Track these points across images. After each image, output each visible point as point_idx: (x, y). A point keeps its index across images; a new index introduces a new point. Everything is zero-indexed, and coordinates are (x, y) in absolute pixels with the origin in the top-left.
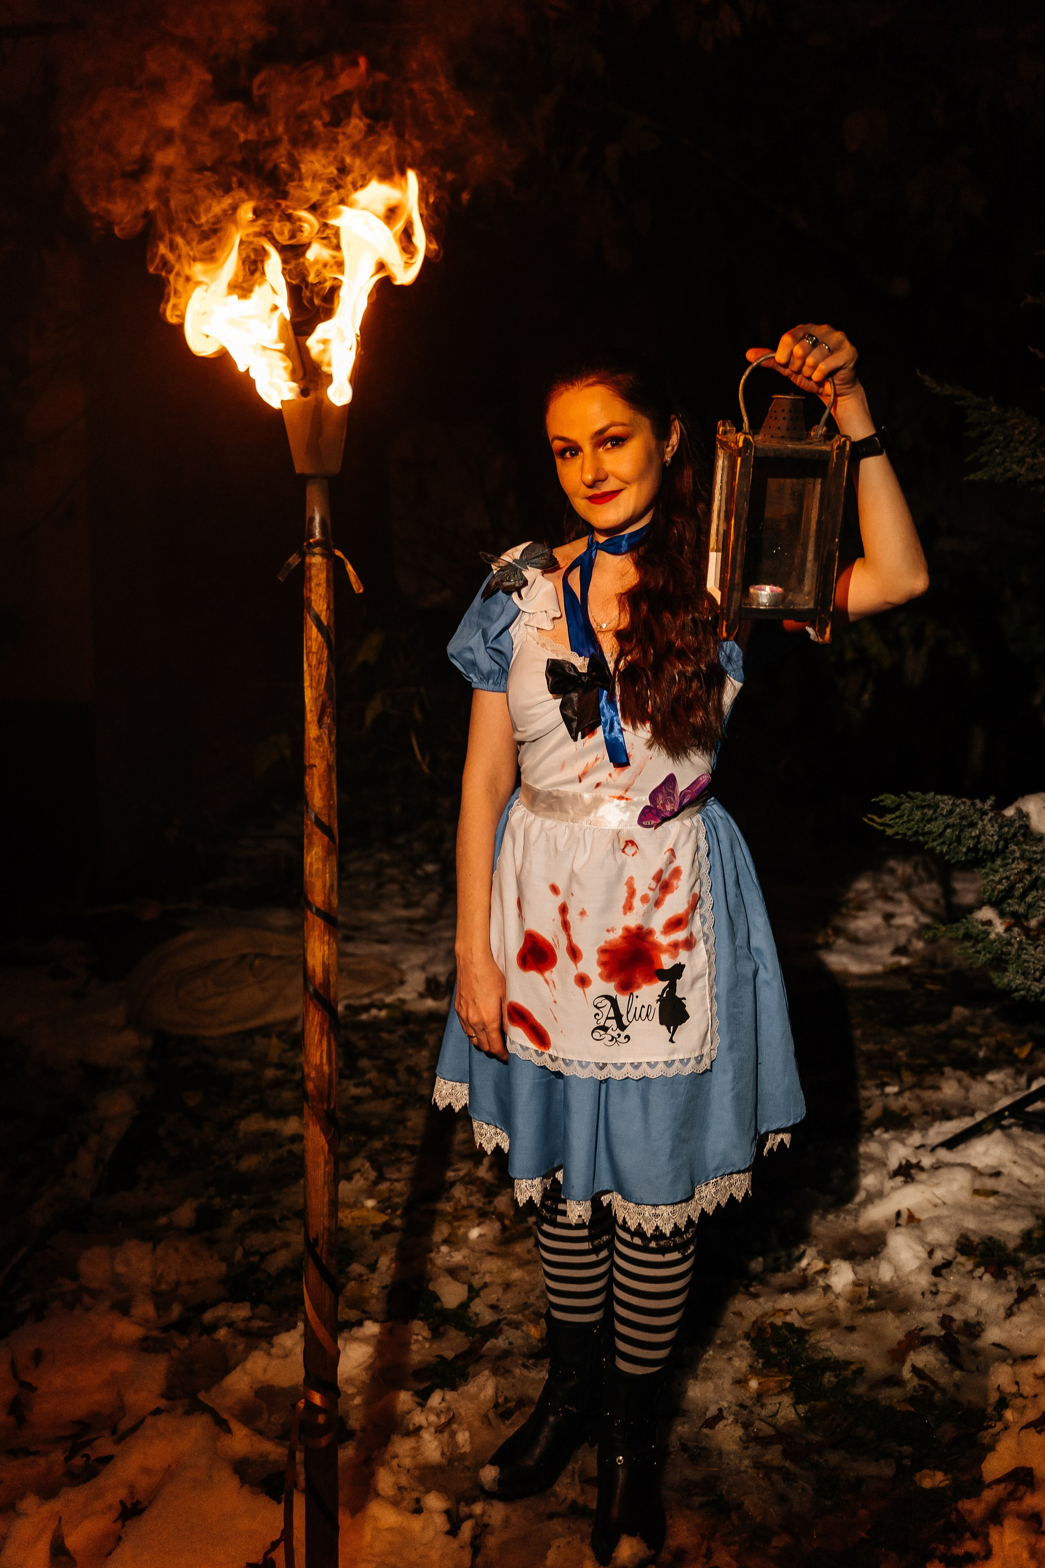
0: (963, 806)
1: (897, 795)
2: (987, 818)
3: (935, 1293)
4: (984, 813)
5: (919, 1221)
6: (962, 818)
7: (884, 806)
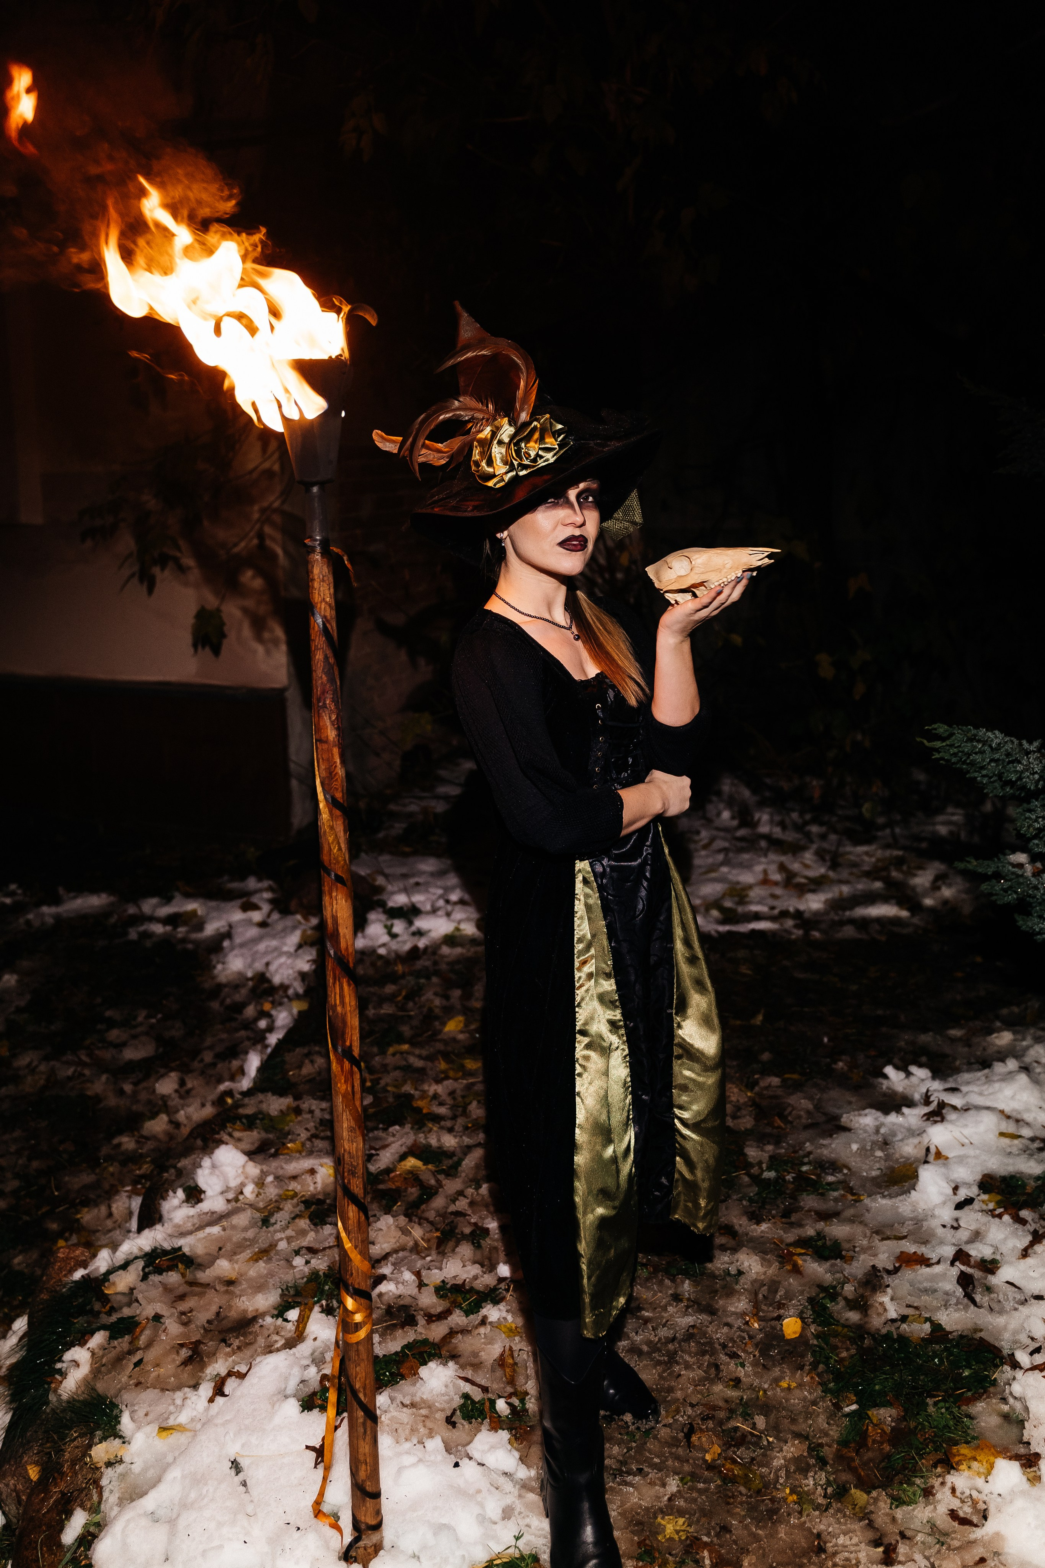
0: (1011, 744)
1: (950, 726)
2: (1032, 757)
3: (956, 1228)
4: (1028, 753)
5: (947, 1158)
6: (1008, 755)
7: (937, 734)
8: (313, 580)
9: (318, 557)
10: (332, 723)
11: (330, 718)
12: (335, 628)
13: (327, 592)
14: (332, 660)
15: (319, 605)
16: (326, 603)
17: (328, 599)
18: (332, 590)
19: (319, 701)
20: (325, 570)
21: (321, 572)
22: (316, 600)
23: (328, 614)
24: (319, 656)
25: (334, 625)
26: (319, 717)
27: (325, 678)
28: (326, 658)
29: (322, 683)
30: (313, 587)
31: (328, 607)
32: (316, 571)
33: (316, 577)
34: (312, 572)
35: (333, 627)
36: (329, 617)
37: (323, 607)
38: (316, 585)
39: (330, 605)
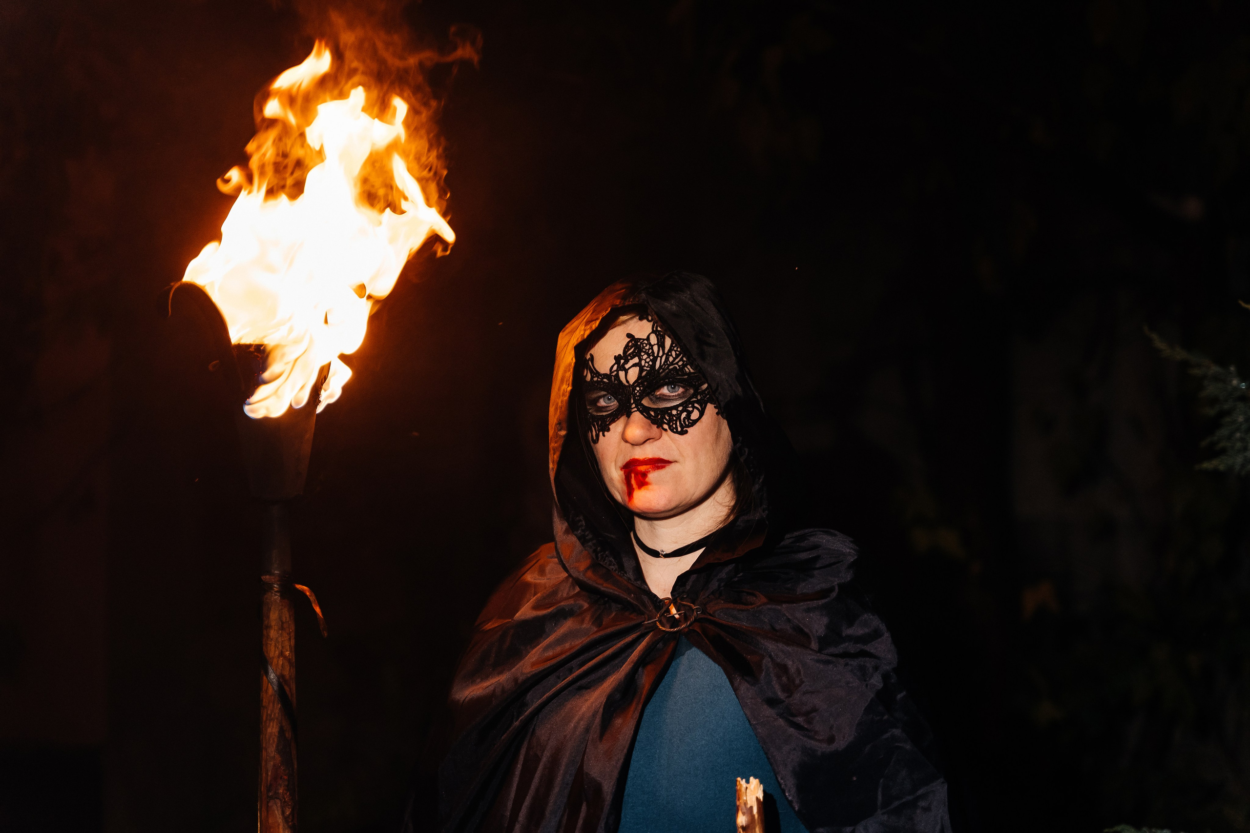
8: (269, 627)
9: (277, 597)
10: (286, 819)
11: (283, 813)
12: (294, 691)
13: (287, 643)
14: (288, 735)
15: (275, 661)
16: (285, 657)
17: (287, 653)
18: (293, 642)
19: (269, 790)
20: (286, 615)
21: (280, 618)
22: (272, 655)
23: (286, 673)
24: (272, 729)
25: (293, 686)
26: (268, 812)
27: (278, 759)
28: (282, 731)
29: (274, 765)
30: (268, 636)
31: (287, 664)
32: (274, 616)
33: (273, 623)
34: (268, 617)
35: (291, 689)
36: (287, 677)
37: (281, 663)
38: (273, 633)
39: (289, 661)
